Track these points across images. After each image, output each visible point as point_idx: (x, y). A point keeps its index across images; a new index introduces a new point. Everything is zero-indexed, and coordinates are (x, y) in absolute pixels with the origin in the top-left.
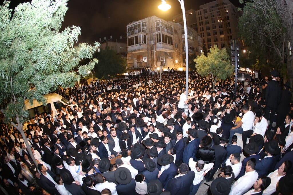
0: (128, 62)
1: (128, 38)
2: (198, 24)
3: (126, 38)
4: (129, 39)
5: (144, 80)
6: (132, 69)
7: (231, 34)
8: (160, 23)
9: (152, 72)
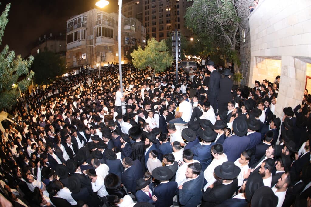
0: (67, 61)
1: (67, 34)
2: (144, 14)
3: (65, 35)
4: (69, 36)
5: (84, 80)
6: (71, 69)
7: (179, 23)
8: (101, 16)
9: (92, 69)
